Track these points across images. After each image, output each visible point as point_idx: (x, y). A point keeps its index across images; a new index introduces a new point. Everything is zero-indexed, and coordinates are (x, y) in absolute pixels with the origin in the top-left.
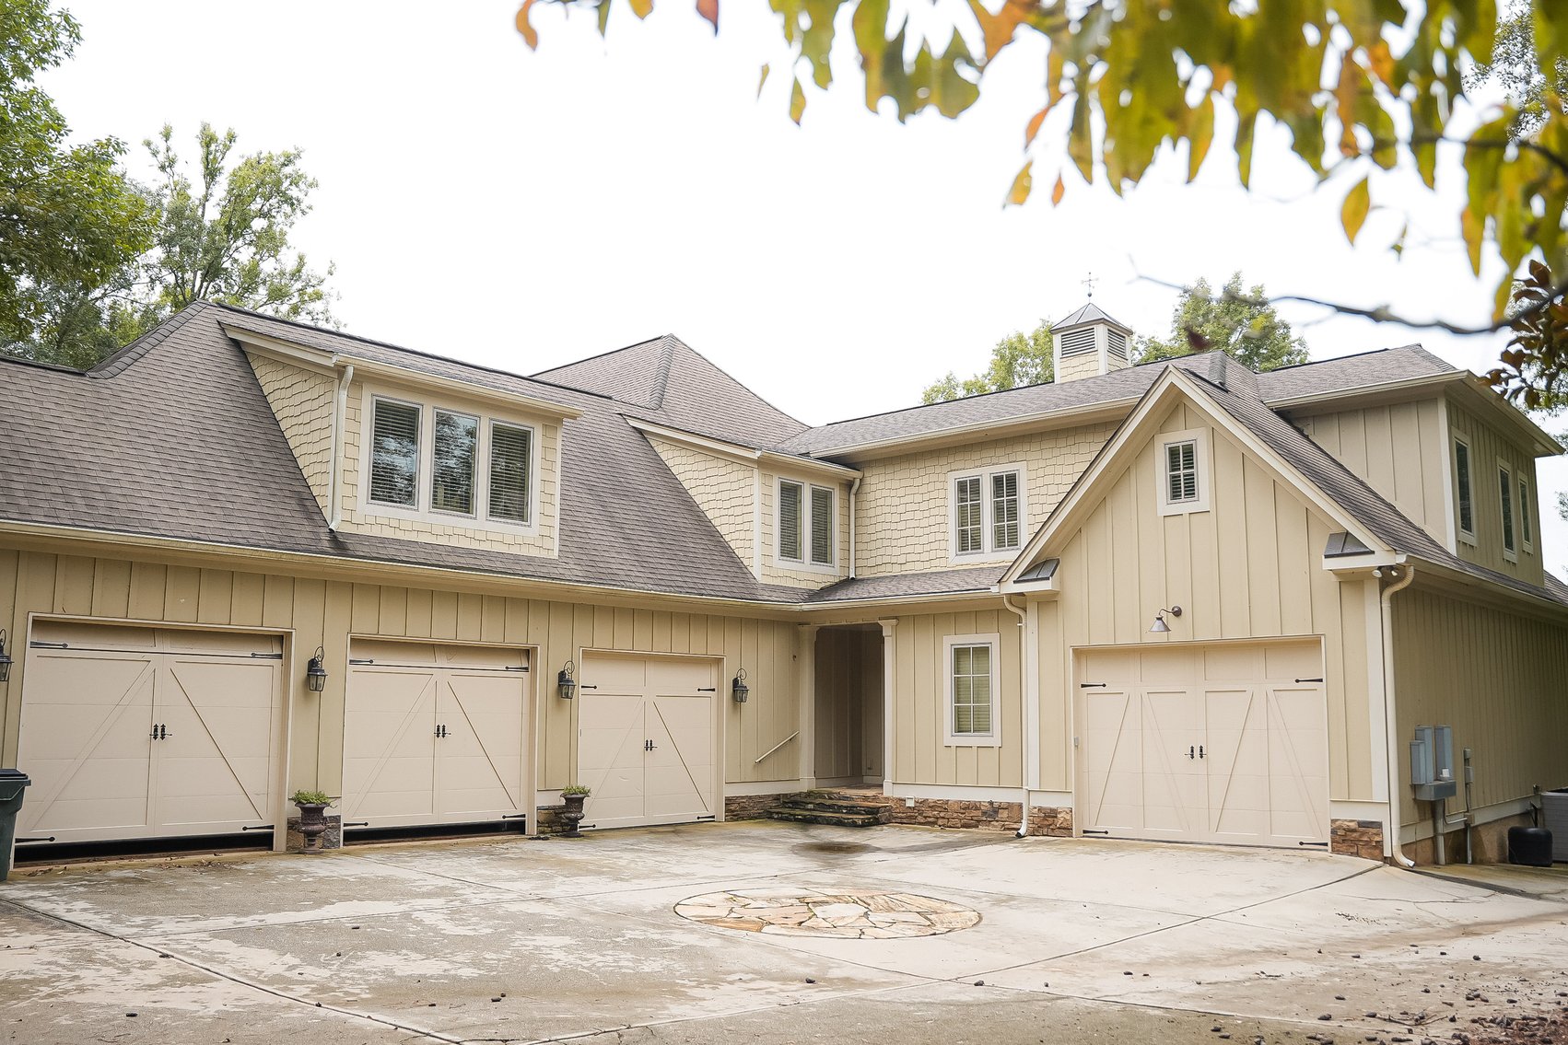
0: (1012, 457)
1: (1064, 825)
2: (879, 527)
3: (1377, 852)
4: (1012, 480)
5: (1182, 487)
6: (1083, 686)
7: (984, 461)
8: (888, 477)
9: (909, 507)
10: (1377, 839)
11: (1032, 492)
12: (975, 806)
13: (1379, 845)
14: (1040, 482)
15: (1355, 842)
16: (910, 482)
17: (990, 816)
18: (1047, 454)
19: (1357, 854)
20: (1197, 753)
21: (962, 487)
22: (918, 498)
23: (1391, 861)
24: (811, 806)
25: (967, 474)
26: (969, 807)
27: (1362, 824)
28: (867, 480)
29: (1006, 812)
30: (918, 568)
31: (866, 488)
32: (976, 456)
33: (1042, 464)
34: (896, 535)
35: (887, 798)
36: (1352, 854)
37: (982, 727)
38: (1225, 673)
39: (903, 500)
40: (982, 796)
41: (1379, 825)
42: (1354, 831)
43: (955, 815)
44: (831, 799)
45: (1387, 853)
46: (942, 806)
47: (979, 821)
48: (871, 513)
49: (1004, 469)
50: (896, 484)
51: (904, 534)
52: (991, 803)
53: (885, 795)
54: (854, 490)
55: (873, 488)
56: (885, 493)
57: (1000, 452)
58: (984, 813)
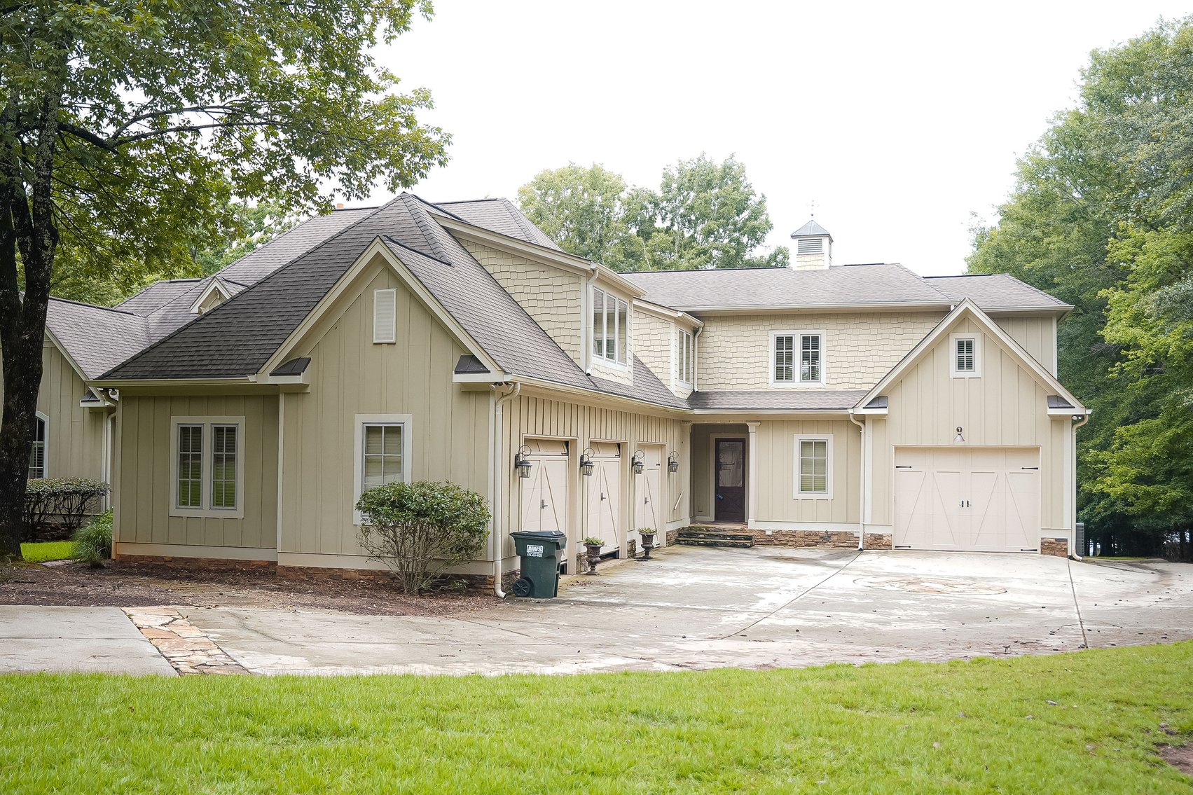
0: (816, 326)
1: (888, 543)
2: (716, 360)
3: (1065, 553)
4: (816, 340)
5: (965, 362)
6: (897, 467)
7: (796, 326)
8: (723, 328)
9: (739, 349)
10: (1065, 547)
11: (830, 349)
12: (816, 534)
13: (1066, 550)
14: (835, 343)
15: (1053, 549)
16: (741, 334)
17: (825, 539)
18: (840, 327)
19: (1054, 555)
20: (965, 504)
21: (779, 340)
22: (747, 344)
23: (1071, 558)
24: (701, 536)
25: (784, 332)
26: (810, 534)
27: (1056, 540)
28: (707, 329)
29: (836, 537)
30: (746, 388)
31: (707, 334)
32: (790, 322)
33: (838, 332)
34: (729, 366)
35: (752, 530)
36: (1052, 555)
37: (821, 487)
38: (981, 463)
39: (735, 345)
40: (821, 528)
41: (1066, 540)
42: (1054, 543)
43: (801, 539)
44: (708, 531)
45: (1069, 554)
46: (793, 534)
47: (817, 542)
48: (710, 350)
49: (811, 332)
50: (730, 334)
51: (735, 366)
52: (827, 532)
53: (749, 528)
54: (697, 335)
55: (711, 334)
56: (721, 339)
57: (807, 322)
58: (821, 538)
